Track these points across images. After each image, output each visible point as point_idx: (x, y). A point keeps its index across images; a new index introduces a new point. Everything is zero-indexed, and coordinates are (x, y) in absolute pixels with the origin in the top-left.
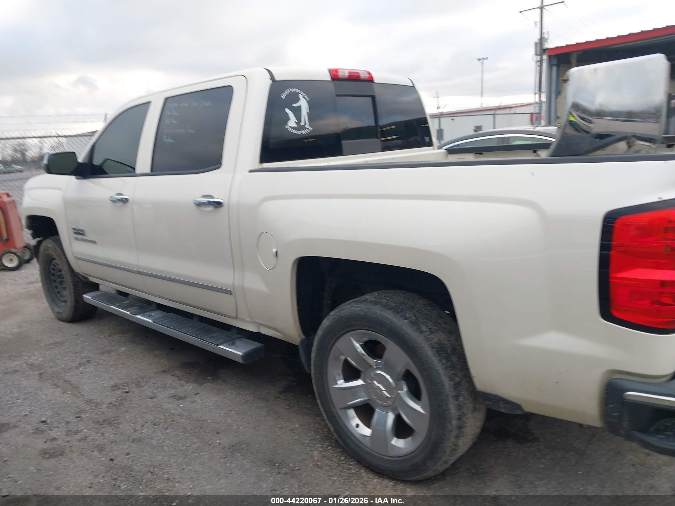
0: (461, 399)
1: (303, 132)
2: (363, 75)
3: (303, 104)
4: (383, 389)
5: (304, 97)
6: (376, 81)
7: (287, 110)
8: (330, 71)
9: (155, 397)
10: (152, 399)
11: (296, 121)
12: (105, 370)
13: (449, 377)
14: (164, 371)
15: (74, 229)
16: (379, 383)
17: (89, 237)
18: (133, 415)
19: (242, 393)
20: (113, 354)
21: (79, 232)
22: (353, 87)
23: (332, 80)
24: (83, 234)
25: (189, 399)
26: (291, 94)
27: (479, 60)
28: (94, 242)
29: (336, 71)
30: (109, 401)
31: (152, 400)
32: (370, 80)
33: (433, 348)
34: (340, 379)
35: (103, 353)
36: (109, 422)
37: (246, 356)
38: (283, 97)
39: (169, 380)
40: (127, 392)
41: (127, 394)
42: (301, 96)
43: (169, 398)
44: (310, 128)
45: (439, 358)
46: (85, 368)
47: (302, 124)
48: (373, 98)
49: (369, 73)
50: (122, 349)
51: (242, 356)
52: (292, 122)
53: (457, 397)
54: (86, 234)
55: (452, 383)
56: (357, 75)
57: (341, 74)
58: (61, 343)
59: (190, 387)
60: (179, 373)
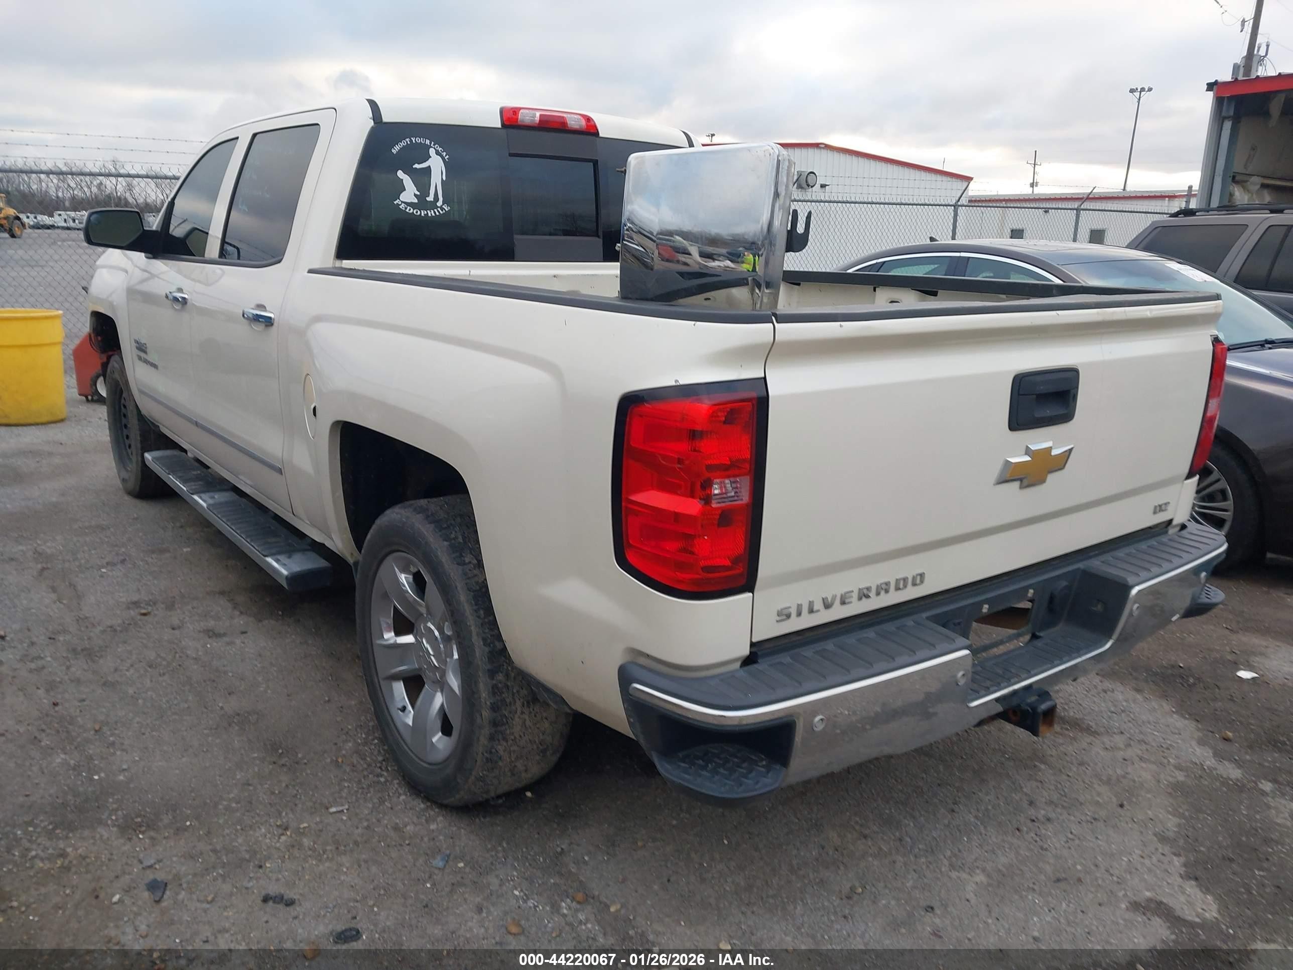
0: (500, 677)
1: (431, 213)
2: (574, 122)
3: (436, 164)
4: (431, 653)
5: (437, 153)
6: (601, 135)
7: (400, 174)
8: (502, 111)
9: (179, 628)
10: (173, 629)
11: (418, 193)
12: (138, 577)
13: (484, 640)
14: (222, 593)
15: (137, 342)
16: (427, 642)
17: (152, 357)
18: (129, 648)
19: (310, 642)
20: (168, 555)
21: (141, 348)
22: (549, 142)
23: (502, 126)
24: (145, 352)
25: (226, 639)
26: (412, 147)
27: (1132, 91)
28: (155, 366)
29: (515, 111)
30: (109, 623)
31: (173, 631)
32: (590, 130)
33: (469, 590)
34: (390, 631)
35: (153, 552)
36: (90, 654)
37: (294, 579)
38: (393, 151)
39: (221, 606)
40: (144, 614)
41: (143, 617)
42: (432, 152)
43: (200, 632)
44: (446, 208)
45: (475, 607)
46: (112, 571)
47: (431, 198)
48: (595, 163)
49: (588, 119)
50: (185, 550)
51: (287, 577)
52: (409, 194)
53: (492, 673)
54: (148, 351)
55: (487, 649)
56: (562, 120)
57: (525, 117)
58: (102, 528)
59: (240, 621)
60: (240, 599)
